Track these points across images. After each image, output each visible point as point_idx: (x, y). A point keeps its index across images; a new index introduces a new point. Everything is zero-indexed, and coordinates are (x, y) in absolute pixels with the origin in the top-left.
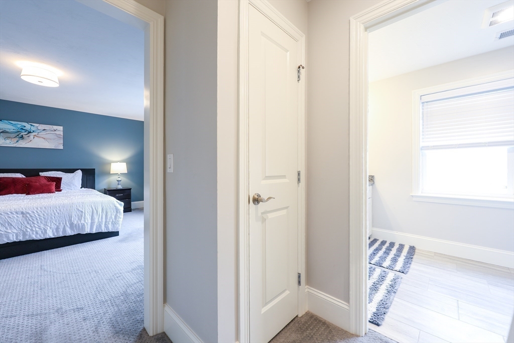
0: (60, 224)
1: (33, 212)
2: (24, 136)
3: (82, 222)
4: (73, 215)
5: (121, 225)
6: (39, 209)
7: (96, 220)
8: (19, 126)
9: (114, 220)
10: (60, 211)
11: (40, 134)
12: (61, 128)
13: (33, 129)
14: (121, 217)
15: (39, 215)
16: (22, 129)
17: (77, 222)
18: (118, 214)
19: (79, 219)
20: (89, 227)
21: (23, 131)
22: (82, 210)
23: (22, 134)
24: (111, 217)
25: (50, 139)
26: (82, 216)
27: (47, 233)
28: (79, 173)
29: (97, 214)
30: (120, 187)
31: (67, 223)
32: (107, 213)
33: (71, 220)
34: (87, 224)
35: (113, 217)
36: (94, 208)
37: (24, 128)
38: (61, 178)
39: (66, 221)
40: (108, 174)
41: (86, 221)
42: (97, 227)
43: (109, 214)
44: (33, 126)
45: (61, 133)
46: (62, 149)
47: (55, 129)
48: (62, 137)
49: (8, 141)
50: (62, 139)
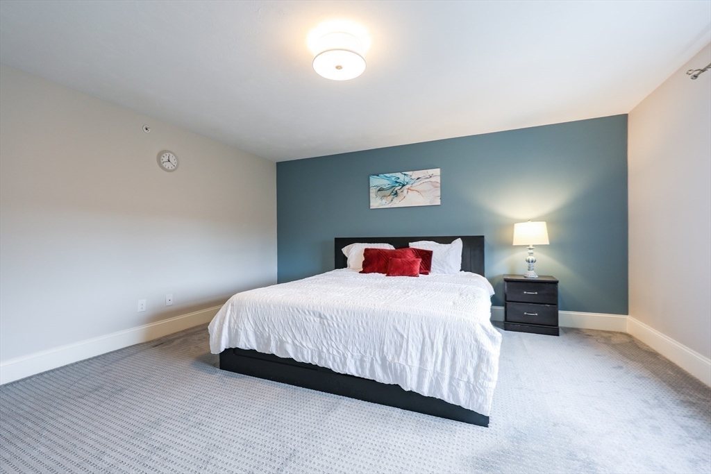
0: (365, 352)
1: (332, 318)
2: (398, 191)
3: (402, 361)
4: (387, 341)
5: (490, 400)
6: (340, 313)
7: (430, 367)
8: (393, 179)
9: (472, 380)
10: (367, 324)
11: (414, 185)
12: (437, 171)
13: (407, 179)
14: (490, 375)
15: (338, 326)
16: (397, 182)
17: (393, 358)
18: (484, 366)
19: (396, 351)
20: (415, 378)
21: (397, 185)
22: (402, 332)
23: (396, 189)
24: (464, 370)
25: (425, 191)
26: (401, 346)
27: (346, 365)
28: (458, 244)
29: (433, 351)
30: (532, 275)
31: (377, 354)
32: (454, 354)
33: (383, 352)
34: (411, 369)
35: (470, 370)
36: (427, 336)
37: (398, 181)
38: (432, 252)
39: (375, 349)
40: (508, 245)
41: (410, 363)
42: (431, 382)
43: (460, 359)
44: (407, 175)
45: (438, 179)
46: (439, 204)
47: (430, 174)
48: (439, 185)
49: (384, 201)
50: (439, 189)
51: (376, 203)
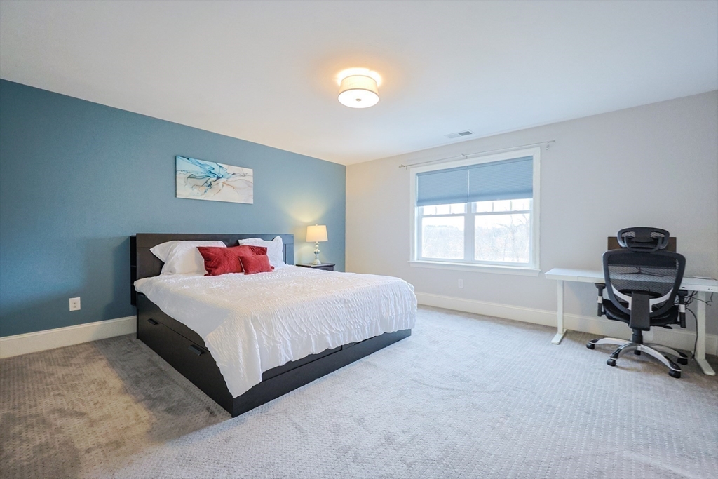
1: (353, 300)
2: (212, 183)
3: (390, 314)
4: (382, 305)
6: (356, 295)
7: (399, 313)
8: (207, 168)
11: (229, 180)
12: (250, 171)
13: (222, 172)
15: (357, 305)
16: (211, 172)
19: (386, 309)
20: (395, 322)
21: (212, 175)
22: (387, 296)
23: (210, 180)
24: (409, 308)
25: (240, 189)
28: (279, 241)
31: (378, 316)
34: (393, 318)
37: (212, 171)
38: (265, 249)
39: (377, 313)
43: (407, 302)
44: (222, 168)
45: (251, 179)
46: (252, 203)
47: (245, 172)
48: (252, 185)
49: (196, 191)
50: (252, 188)
51: (185, 191)
